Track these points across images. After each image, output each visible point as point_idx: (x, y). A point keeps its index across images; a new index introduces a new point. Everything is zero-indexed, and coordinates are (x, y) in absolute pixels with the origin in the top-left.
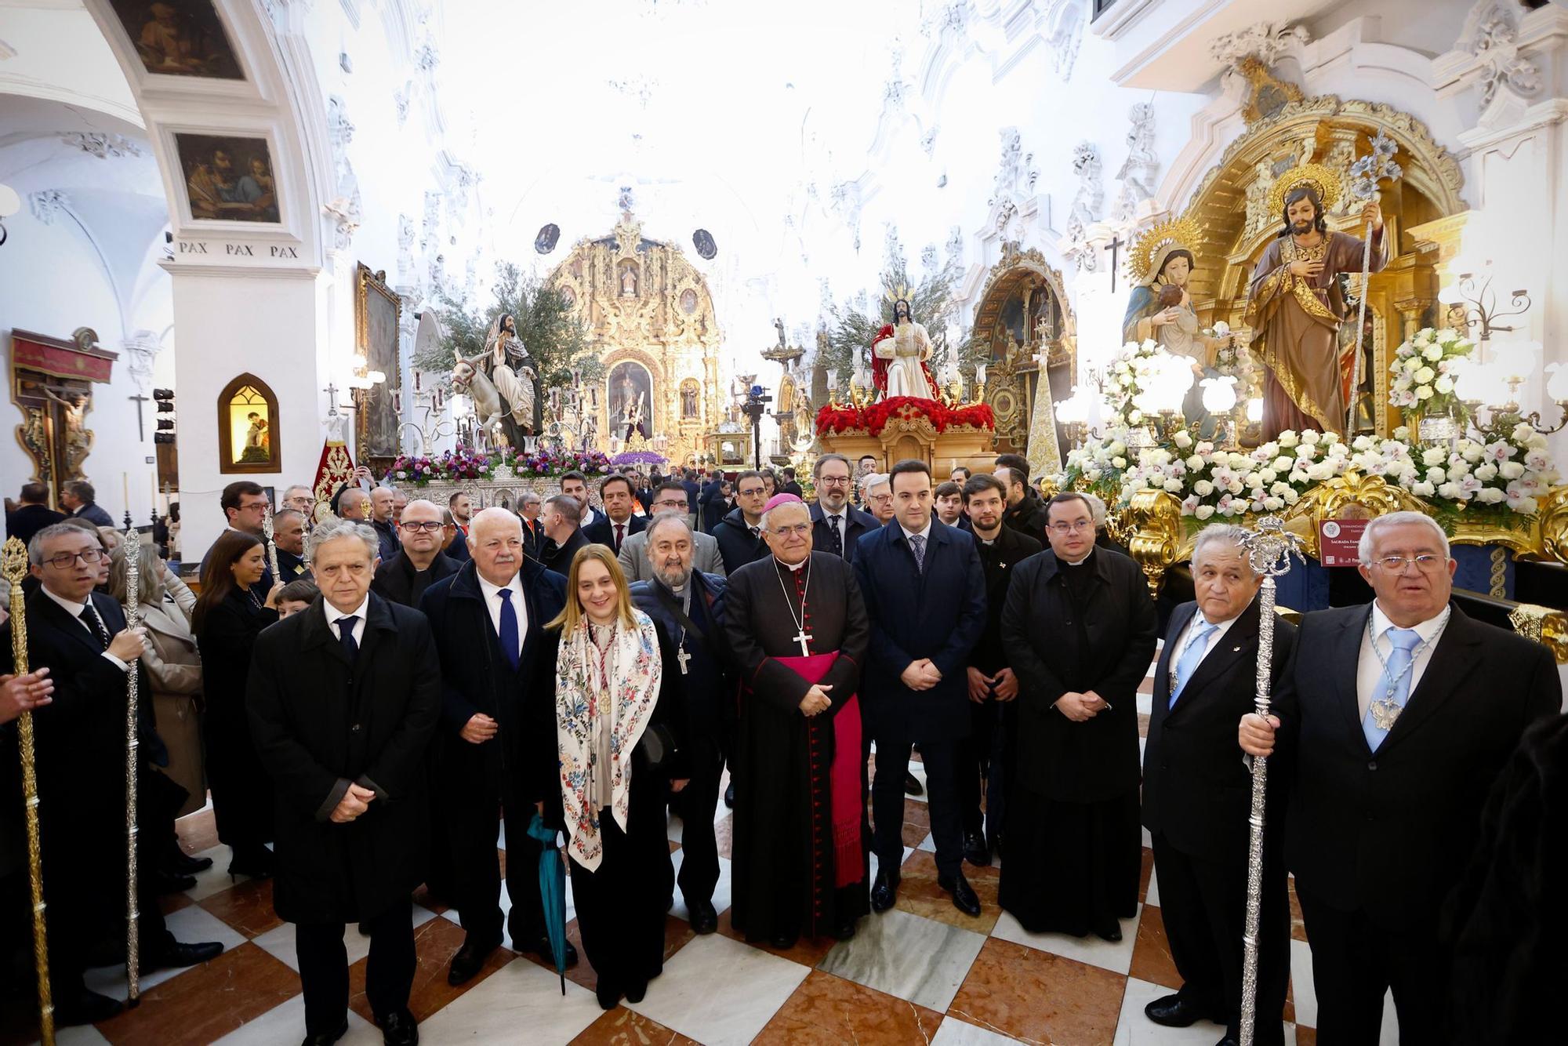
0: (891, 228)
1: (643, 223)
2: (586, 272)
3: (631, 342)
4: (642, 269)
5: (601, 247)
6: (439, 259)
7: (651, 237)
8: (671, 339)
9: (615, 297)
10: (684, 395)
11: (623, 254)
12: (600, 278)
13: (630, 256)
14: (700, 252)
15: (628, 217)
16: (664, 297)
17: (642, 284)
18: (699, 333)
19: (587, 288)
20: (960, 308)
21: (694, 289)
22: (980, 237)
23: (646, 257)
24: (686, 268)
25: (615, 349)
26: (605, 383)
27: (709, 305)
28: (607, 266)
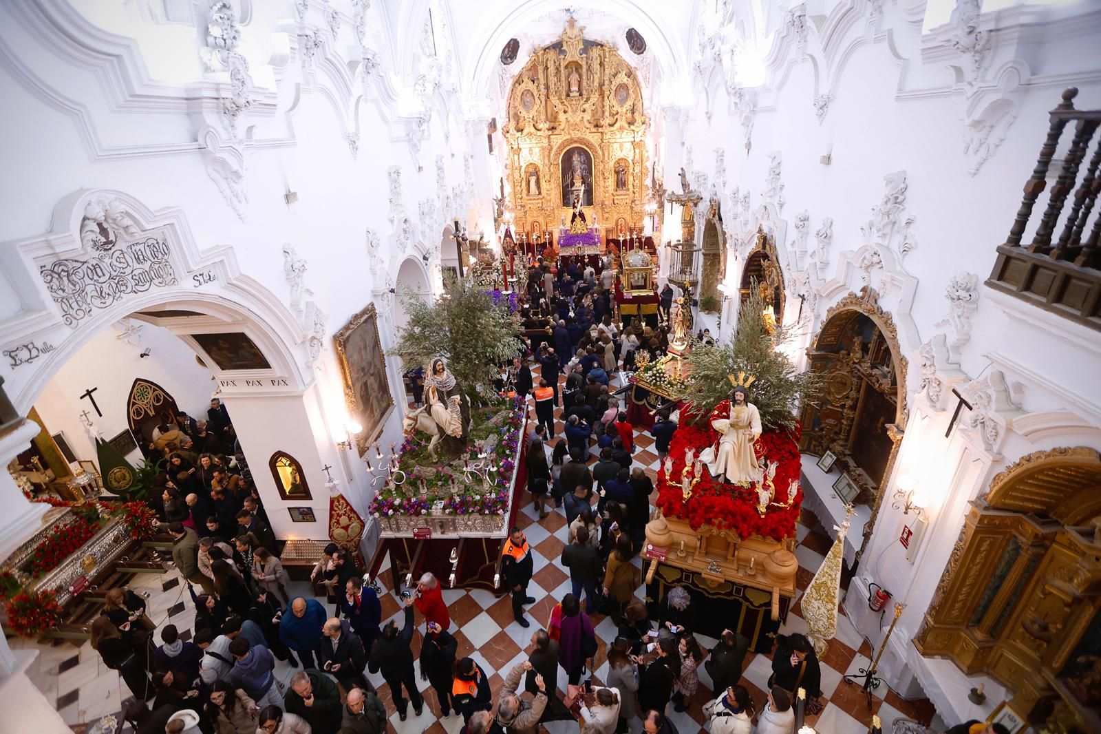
1: (585, 26)
2: (541, 76)
3: (577, 132)
4: (584, 70)
5: (551, 52)
7: (592, 38)
8: (606, 129)
9: (563, 97)
10: (617, 173)
11: (569, 59)
12: (552, 80)
13: (574, 60)
14: (632, 48)
15: (571, 23)
16: (602, 94)
17: (584, 84)
18: (629, 121)
19: (543, 91)
21: (626, 83)
23: (587, 58)
24: (621, 63)
25: (565, 138)
26: (558, 164)
27: (639, 95)
28: (557, 68)
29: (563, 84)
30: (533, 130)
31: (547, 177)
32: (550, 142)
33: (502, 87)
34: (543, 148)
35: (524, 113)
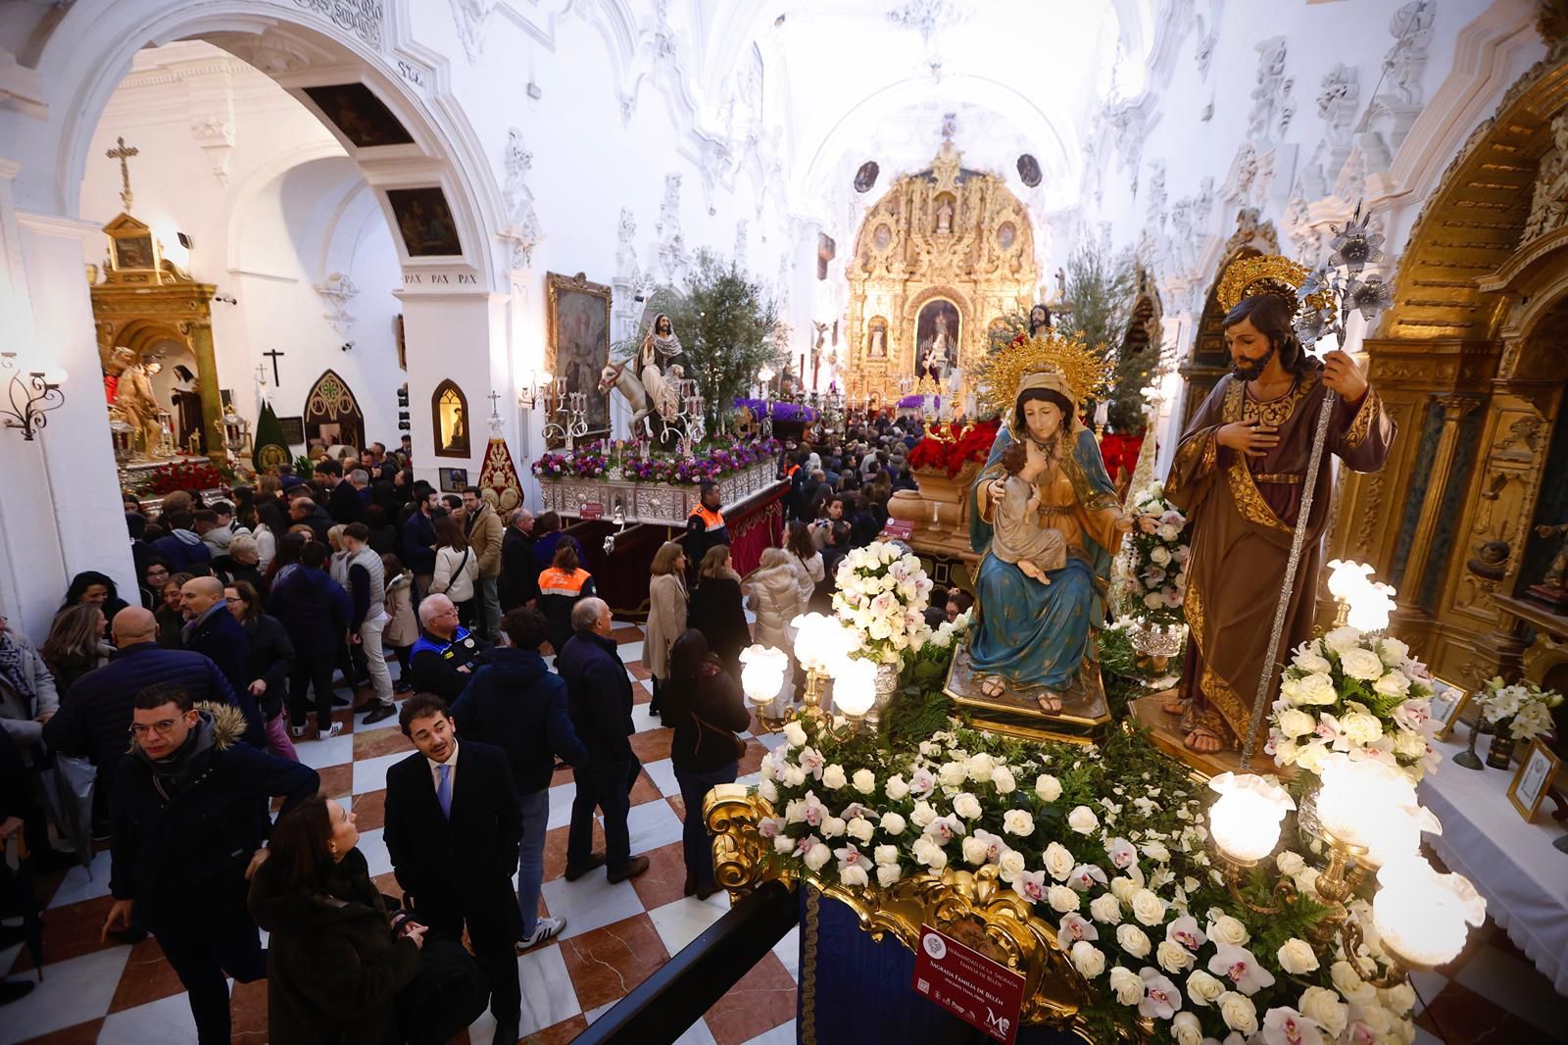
0: (1159, 170)
1: (964, 152)
2: (903, 209)
3: (942, 280)
5: (919, 181)
6: (677, 239)
7: (972, 166)
8: (981, 277)
9: (928, 234)
11: (940, 187)
12: (916, 213)
14: (1023, 180)
15: (947, 147)
16: (980, 234)
17: (957, 219)
18: (1014, 269)
19: (904, 227)
20: (1196, 288)
21: (1013, 221)
22: (1224, 196)
23: (964, 189)
24: (1008, 198)
25: (926, 287)
26: (913, 320)
27: (1028, 239)
28: (925, 200)
29: (930, 218)
30: (884, 272)
31: (897, 334)
32: (905, 291)
33: (852, 219)
34: (895, 296)
35: (875, 252)
